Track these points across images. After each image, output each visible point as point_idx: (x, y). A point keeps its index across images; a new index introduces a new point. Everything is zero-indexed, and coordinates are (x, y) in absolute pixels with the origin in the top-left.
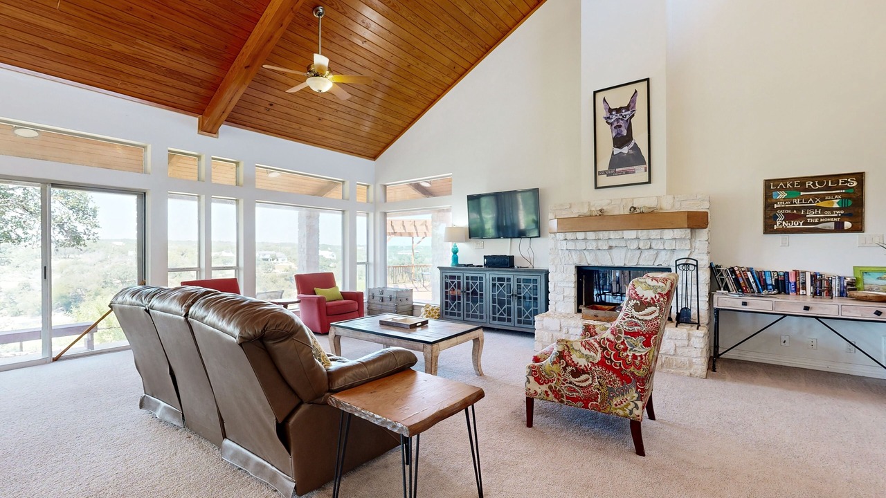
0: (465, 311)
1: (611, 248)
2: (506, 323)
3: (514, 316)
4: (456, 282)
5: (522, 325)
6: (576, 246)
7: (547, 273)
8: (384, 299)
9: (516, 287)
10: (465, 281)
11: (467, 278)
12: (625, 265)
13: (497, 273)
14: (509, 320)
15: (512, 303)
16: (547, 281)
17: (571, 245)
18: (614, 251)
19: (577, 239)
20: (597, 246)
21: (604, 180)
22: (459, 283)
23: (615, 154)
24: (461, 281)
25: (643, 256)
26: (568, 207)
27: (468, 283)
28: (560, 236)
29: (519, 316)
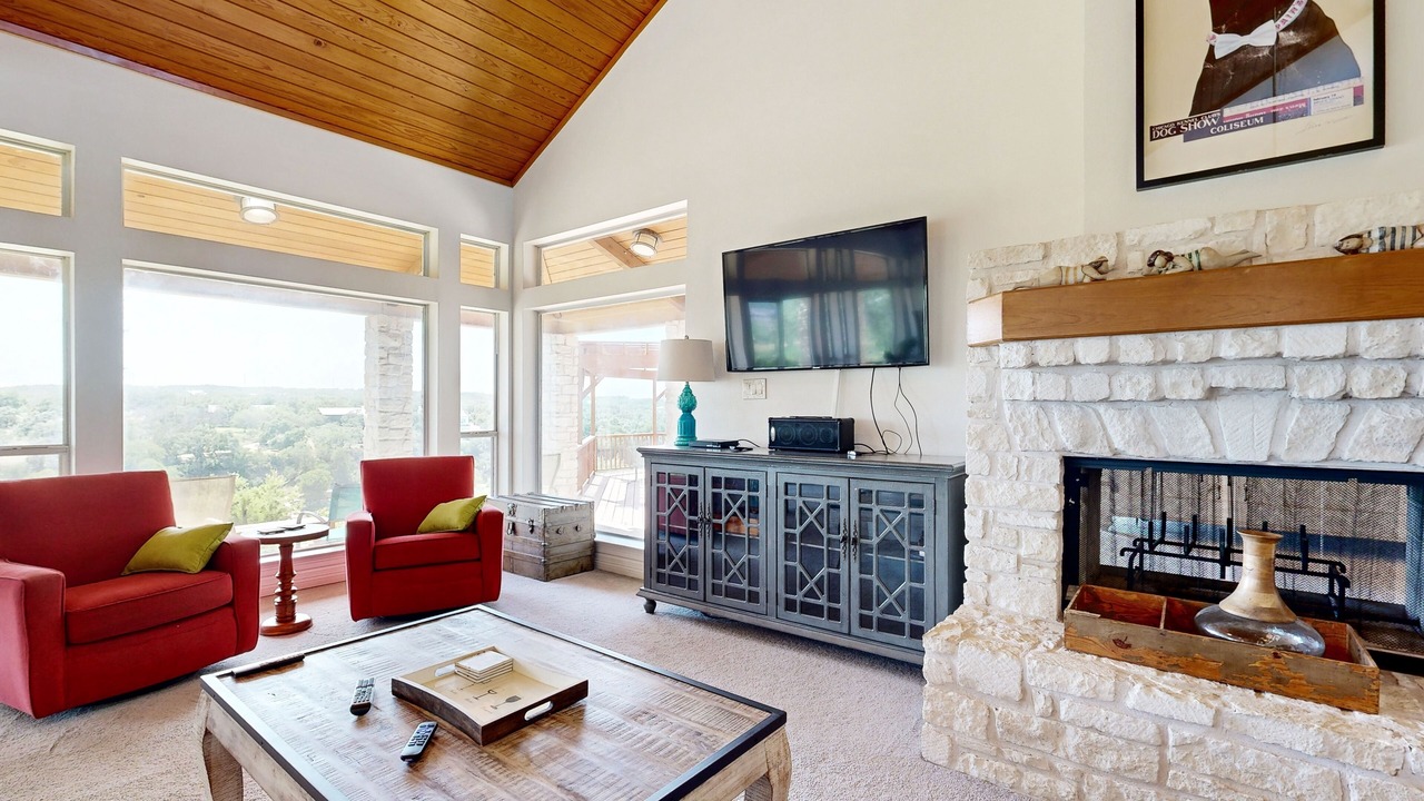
0: (709, 576)
1: (1213, 393)
2: (823, 621)
3: (849, 604)
4: (686, 492)
5: (873, 633)
6: (1069, 389)
7: (958, 478)
8: (518, 527)
9: (855, 517)
10: (710, 490)
11: (716, 482)
12: (1270, 457)
13: (797, 469)
14: (834, 615)
15: (844, 564)
16: (958, 506)
17: (1050, 386)
18: (1220, 408)
19: (1076, 363)
20: (1157, 388)
21: (1169, 156)
22: (693, 495)
23: (1219, 54)
24: (699, 489)
25: (1359, 427)
26: (1040, 253)
27: (716, 497)
28: (1016, 353)
29: (866, 603)
